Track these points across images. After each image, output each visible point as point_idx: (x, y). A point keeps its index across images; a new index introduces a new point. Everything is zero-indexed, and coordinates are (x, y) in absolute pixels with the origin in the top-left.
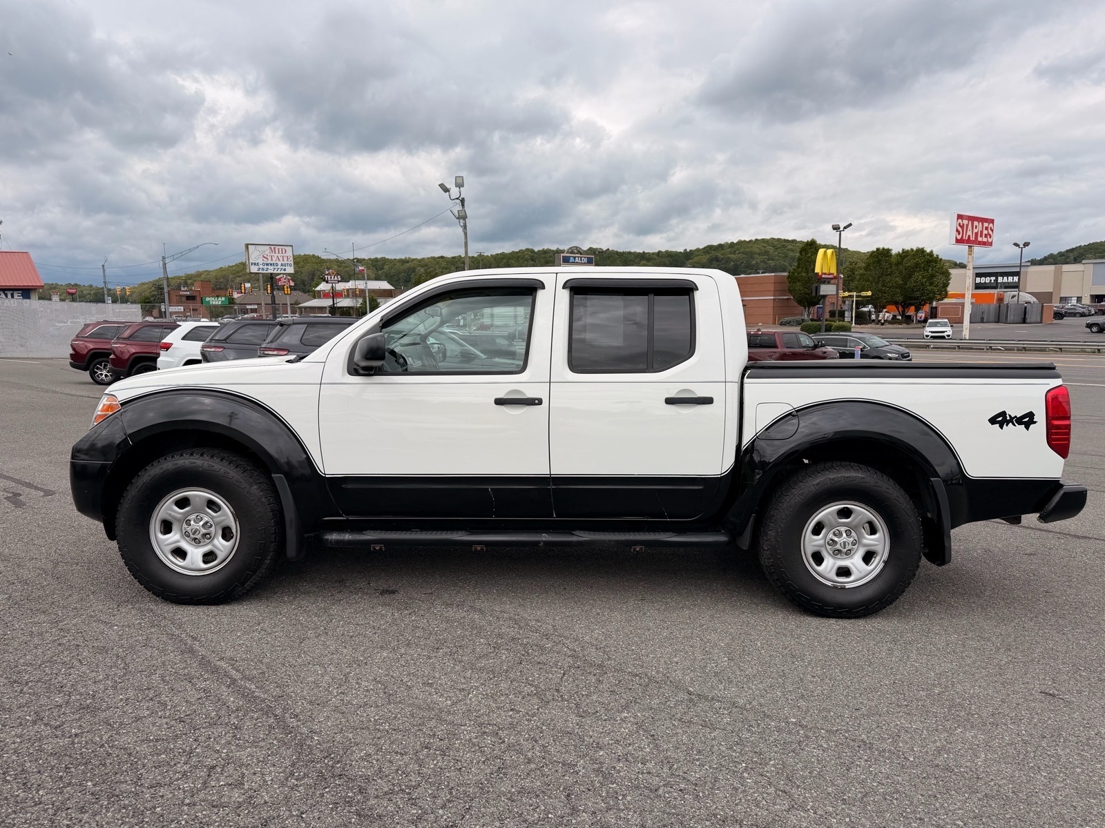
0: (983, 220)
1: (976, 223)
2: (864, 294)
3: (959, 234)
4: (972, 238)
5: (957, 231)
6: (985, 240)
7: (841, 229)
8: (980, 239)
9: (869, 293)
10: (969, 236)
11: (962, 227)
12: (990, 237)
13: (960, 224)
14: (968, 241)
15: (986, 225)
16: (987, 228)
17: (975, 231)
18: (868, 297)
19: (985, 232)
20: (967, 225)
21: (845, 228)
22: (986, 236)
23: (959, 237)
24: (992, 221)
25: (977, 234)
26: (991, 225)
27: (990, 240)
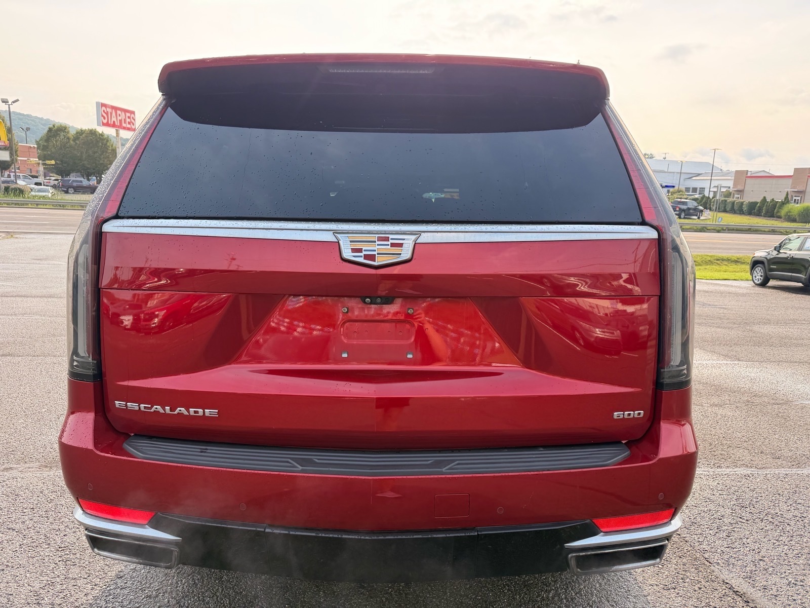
0: (126, 111)
1: (119, 112)
2: (48, 162)
3: (104, 118)
4: (117, 123)
5: (102, 116)
6: (129, 126)
7: (10, 103)
8: (124, 125)
9: (53, 162)
10: (114, 122)
11: (107, 114)
12: (133, 125)
13: (104, 111)
14: (114, 125)
15: (128, 114)
16: (129, 117)
17: (119, 118)
18: (53, 165)
19: (128, 120)
20: (111, 114)
21: (14, 102)
22: (129, 123)
23: (105, 121)
24: (133, 113)
25: (121, 121)
26: (132, 115)
27: (133, 127)
